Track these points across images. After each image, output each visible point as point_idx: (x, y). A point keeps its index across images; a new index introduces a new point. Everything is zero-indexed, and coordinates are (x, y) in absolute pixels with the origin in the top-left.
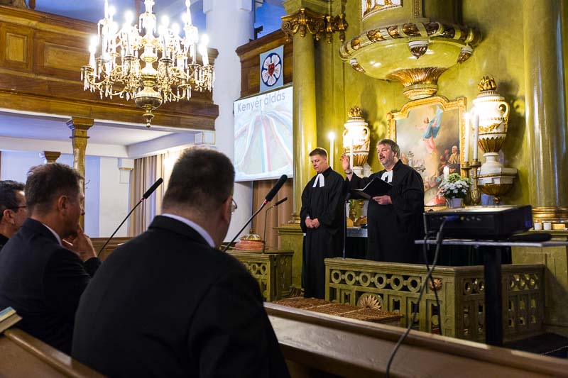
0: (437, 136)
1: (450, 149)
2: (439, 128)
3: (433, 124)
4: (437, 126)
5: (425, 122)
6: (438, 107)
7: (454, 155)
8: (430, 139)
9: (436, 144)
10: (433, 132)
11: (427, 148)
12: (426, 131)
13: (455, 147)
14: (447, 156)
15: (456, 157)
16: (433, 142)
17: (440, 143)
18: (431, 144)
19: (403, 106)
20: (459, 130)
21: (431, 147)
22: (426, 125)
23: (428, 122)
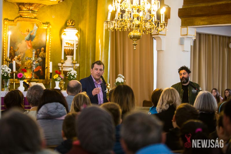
0: (34, 40)
1: (40, 49)
2: (35, 36)
3: (32, 33)
4: (34, 35)
5: (27, 31)
6: (35, 24)
7: (42, 52)
8: (29, 42)
9: (33, 44)
10: (31, 38)
12: (27, 37)
13: (43, 48)
15: (43, 54)
16: (31, 44)
17: (35, 45)
18: (30, 44)
19: (16, 18)
20: (46, 40)
21: (29, 46)
22: (27, 33)
23: (29, 32)
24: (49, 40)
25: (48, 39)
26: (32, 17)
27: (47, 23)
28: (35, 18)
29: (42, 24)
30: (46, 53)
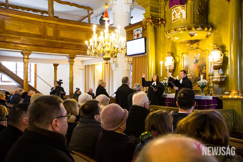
0: (198, 63)
3: (197, 59)
4: (198, 59)
6: (199, 53)
8: (196, 64)
9: (198, 65)
10: (197, 61)
12: (194, 61)
15: (205, 71)
19: (187, 52)
21: (196, 67)
23: (195, 58)
29: (202, 51)
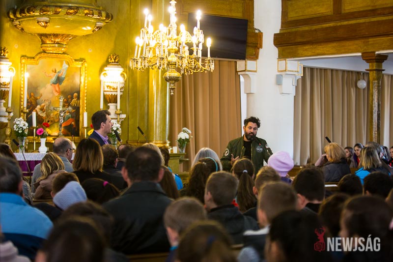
1: (72, 95)
3: (60, 74)
6: (64, 62)
7: (75, 99)
8: (56, 85)
10: (59, 80)
11: (54, 92)
12: (54, 79)
13: (76, 94)
14: (70, 100)
18: (57, 89)
19: (37, 55)
20: (80, 82)
22: (54, 73)
24: (85, 82)
25: (82, 80)
26: (60, 52)
27: (82, 60)
28: (64, 53)
29: (74, 61)
30: (81, 101)
